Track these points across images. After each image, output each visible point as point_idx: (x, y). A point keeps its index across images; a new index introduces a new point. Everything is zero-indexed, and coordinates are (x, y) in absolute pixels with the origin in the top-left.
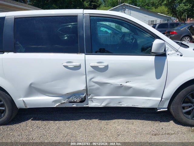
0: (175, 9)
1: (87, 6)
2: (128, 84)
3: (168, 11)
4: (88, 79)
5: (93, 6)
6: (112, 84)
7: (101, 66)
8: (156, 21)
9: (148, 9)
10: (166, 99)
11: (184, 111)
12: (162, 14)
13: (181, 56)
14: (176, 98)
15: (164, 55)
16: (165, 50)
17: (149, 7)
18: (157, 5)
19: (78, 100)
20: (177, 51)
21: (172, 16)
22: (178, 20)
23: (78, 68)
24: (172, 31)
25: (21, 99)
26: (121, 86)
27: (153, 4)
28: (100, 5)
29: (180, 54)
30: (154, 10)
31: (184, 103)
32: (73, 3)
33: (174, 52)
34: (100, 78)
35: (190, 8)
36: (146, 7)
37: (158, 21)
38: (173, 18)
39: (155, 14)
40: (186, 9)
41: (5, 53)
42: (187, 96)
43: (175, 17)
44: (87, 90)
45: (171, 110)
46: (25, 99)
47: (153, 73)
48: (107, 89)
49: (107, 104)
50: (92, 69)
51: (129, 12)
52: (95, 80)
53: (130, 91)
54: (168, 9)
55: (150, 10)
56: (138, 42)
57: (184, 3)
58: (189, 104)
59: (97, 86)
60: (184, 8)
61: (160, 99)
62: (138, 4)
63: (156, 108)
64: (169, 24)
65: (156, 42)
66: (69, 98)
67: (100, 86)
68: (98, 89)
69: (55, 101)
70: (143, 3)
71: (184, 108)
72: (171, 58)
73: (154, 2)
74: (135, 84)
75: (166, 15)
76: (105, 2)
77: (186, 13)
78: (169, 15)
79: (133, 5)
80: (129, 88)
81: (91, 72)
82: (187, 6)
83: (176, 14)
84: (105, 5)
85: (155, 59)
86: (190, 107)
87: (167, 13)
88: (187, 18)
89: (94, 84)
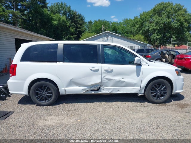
0: (150, 37)
1: (73, 31)
2: (123, 80)
3: (144, 39)
4: (102, 76)
5: (78, 32)
6: (115, 80)
7: (109, 70)
8: (134, 46)
9: (127, 36)
10: (143, 88)
11: (152, 95)
12: (139, 41)
13: (149, 65)
14: (148, 87)
15: (140, 65)
16: (141, 63)
17: (128, 35)
18: (135, 34)
19: (96, 89)
20: (147, 63)
21: (148, 43)
22: (152, 47)
23: (97, 70)
24: (148, 55)
25: (64, 88)
26: (119, 81)
27: (131, 33)
28: (84, 31)
29: (148, 65)
30: (132, 37)
31: (152, 90)
32: (59, 28)
33: (145, 64)
34: (109, 76)
35: (161, 38)
36: (126, 34)
37: (137, 47)
38: (148, 45)
39: (133, 41)
40: (158, 38)
41: (58, 63)
42: (153, 86)
43: (150, 44)
44: (101, 83)
45: (146, 95)
46: (66, 88)
47: (135, 74)
48: (112, 83)
49: (111, 92)
50: (105, 71)
51: (112, 38)
52: (106, 77)
53: (124, 84)
54: (144, 37)
55: (129, 37)
56: (126, 59)
57: (156, 33)
58: (155, 91)
59: (107, 81)
60: (156, 37)
61: (139, 88)
62: (118, 31)
63: (138, 94)
64: (145, 50)
65: (136, 59)
66: (91, 88)
67: (108, 81)
68: (107, 82)
69: (83, 90)
70: (122, 31)
71: (152, 93)
72: (144, 67)
73: (132, 31)
74: (127, 79)
75: (143, 42)
76: (88, 28)
77: (159, 41)
78: (145, 42)
79: (114, 33)
80: (123, 82)
81: (104, 73)
82: (159, 36)
83: (151, 42)
84: (89, 31)
85: (136, 67)
86: (155, 92)
87: (143, 40)
88: (160, 45)
89: (105, 79)
